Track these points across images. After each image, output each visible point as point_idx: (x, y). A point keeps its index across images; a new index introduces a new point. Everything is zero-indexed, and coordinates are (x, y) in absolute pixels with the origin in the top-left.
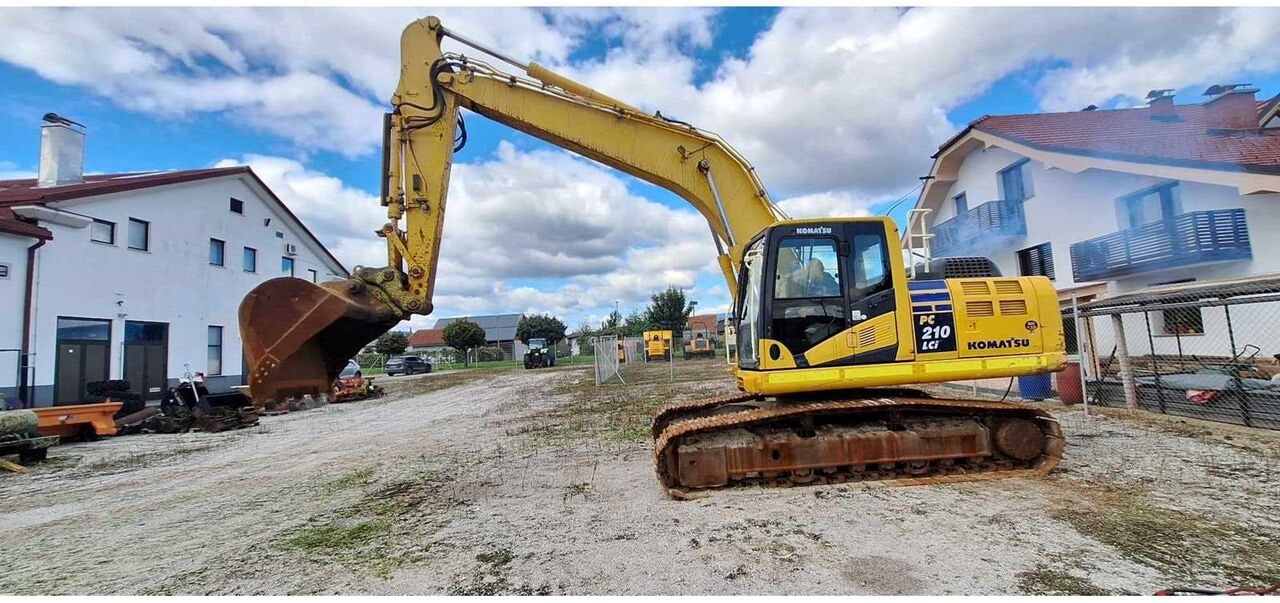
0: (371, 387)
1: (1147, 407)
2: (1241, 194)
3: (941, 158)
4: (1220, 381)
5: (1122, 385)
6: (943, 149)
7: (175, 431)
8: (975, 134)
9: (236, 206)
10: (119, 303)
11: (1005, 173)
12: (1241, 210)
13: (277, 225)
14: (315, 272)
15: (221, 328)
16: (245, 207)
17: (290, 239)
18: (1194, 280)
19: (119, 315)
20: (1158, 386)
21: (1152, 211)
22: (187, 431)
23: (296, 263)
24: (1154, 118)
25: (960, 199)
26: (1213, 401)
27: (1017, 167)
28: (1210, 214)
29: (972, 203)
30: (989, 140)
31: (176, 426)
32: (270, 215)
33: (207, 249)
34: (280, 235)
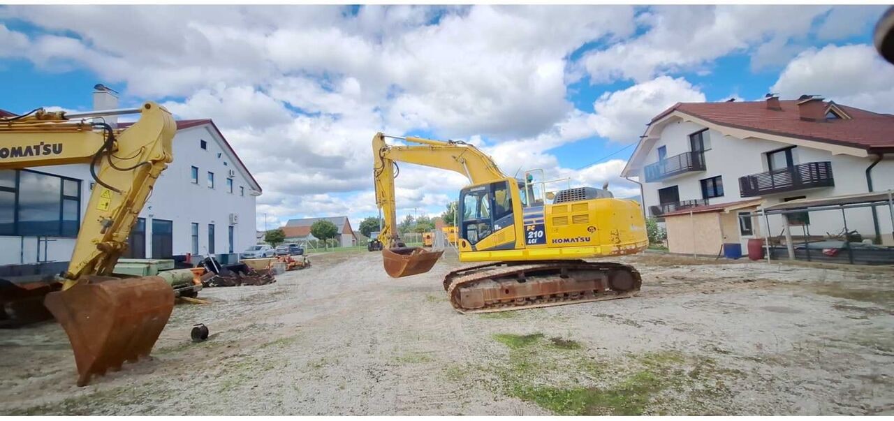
0: (306, 261)
1: (801, 259)
2: (833, 154)
3: (652, 126)
4: (840, 245)
5: (787, 248)
6: (654, 121)
7: (234, 285)
8: (676, 113)
9: (204, 145)
10: (149, 208)
11: (692, 136)
12: (830, 162)
13: (224, 158)
14: (242, 188)
15: (197, 224)
16: (208, 146)
17: (231, 167)
18: (804, 197)
19: (150, 216)
20: (807, 248)
21: (780, 162)
22: (239, 285)
23: (233, 182)
24: (769, 108)
25: (662, 150)
26: (836, 255)
27: (700, 132)
28: (817, 164)
29: (670, 153)
30: (686, 117)
31: (233, 282)
32: (221, 151)
33: (190, 172)
34: (225, 164)
